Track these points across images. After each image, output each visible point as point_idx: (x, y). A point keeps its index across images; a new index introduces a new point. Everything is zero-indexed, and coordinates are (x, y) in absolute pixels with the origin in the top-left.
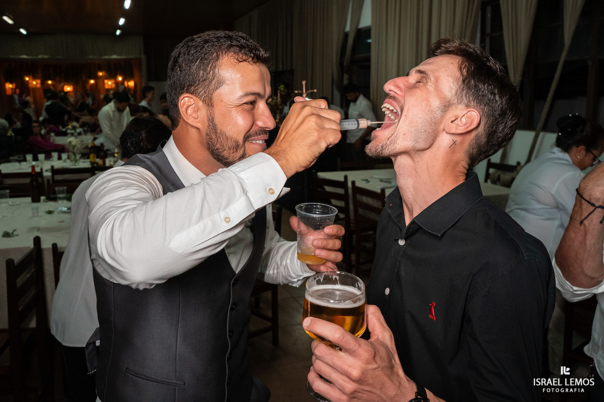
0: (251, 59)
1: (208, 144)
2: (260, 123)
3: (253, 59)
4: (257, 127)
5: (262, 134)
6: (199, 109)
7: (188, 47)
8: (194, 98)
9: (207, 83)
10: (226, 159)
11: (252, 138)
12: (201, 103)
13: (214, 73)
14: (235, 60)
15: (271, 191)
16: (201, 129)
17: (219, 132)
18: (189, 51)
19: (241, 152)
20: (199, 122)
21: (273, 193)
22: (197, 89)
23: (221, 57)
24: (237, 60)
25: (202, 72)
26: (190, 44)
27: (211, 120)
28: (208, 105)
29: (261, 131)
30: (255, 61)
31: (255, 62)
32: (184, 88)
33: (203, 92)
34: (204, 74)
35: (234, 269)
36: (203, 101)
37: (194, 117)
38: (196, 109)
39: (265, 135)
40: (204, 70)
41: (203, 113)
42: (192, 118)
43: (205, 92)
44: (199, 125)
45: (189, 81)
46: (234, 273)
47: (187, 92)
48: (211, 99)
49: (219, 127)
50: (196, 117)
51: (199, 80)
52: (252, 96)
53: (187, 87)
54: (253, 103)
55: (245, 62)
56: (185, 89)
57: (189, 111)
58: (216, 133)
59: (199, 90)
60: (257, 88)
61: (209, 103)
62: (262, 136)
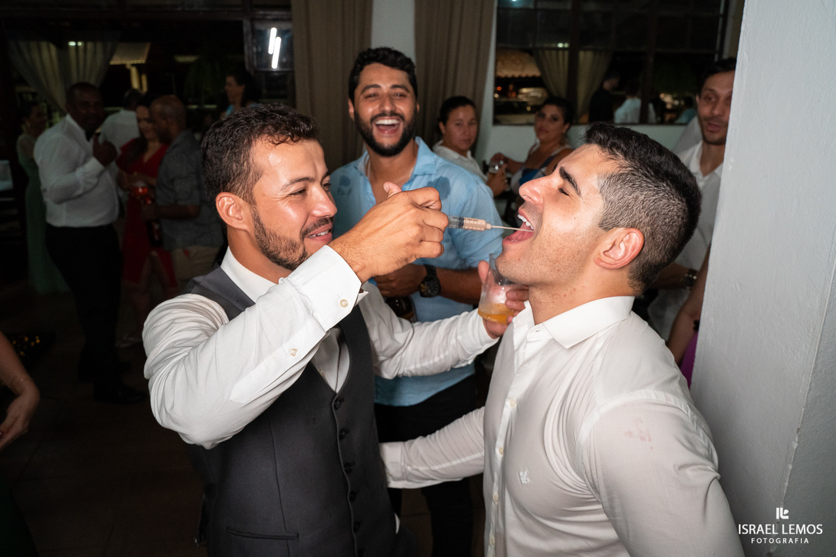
0: (289, 138)
1: (261, 247)
2: (317, 213)
3: (292, 139)
4: (315, 218)
5: (323, 225)
6: (241, 207)
7: (216, 135)
8: (233, 196)
9: (243, 176)
10: (285, 261)
11: (311, 233)
12: (241, 201)
13: (248, 163)
14: (270, 144)
15: (344, 303)
16: (249, 230)
17: (267, 232)
18: (217, 141)
19: (300, 251)
20: (244, 223)
21: (346, 305)
22: (233, 186)
23: (254, 142)
24: (273, 143)
25: (234, 165)
26: (217, 130)
27: (257, 219)
28: (250, 203)
29: (321, 221)
30: (294, 139)
31: (295, 141)
32: (219, 186)
33: (241, 188)
34: (237, 166)
35: (334, 389)
36: (243, 199)
37: (238, 219)
38: (238, 208)
39: (327, 225)
40: (238, 162)
41: (246, 212)
42: (236, 220)
43: (243, 188)
44: (245, 227)
45: (223, 177)
46: (335, 393)
47: (223, 191)
48: (251, 195)
49: (267, 226)
50: (240, 217)
51: (234, 175)
52: (299, 183)
53: (223, 184)
54: (303, 192)
55: (283, 144)
56: (221, 186)
57: (231, 213)
58: (264, 233)
59: (237, 186)
60: (305, 172)
61: (251, 201)
62: (322, 227)
